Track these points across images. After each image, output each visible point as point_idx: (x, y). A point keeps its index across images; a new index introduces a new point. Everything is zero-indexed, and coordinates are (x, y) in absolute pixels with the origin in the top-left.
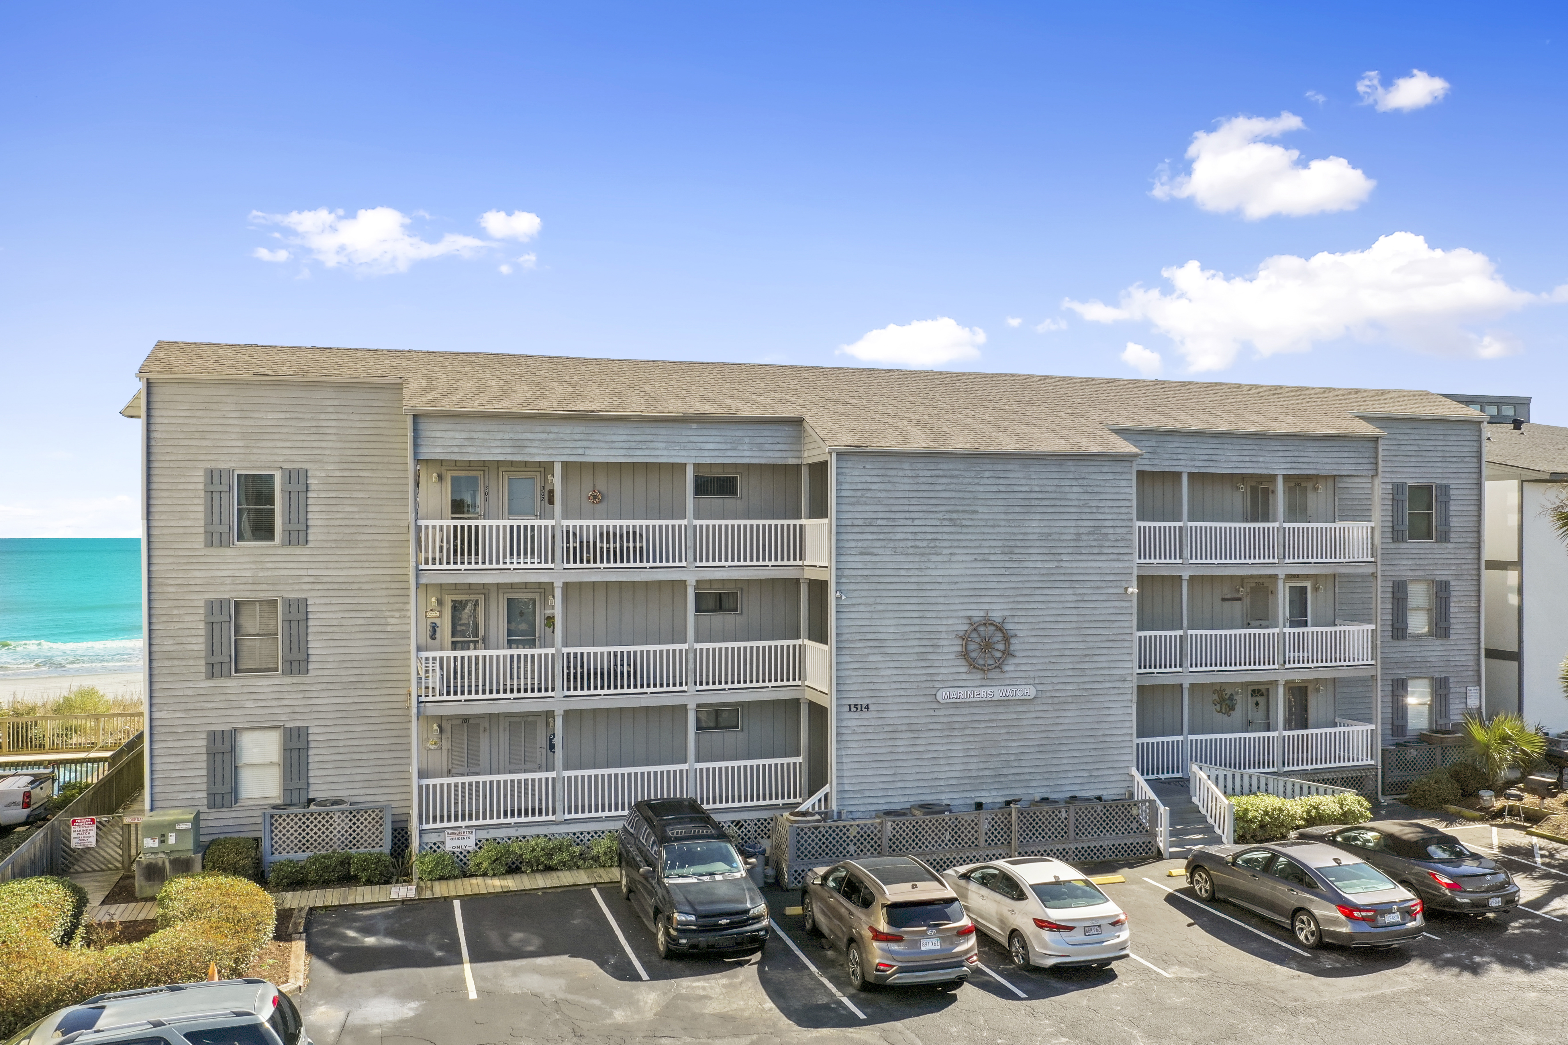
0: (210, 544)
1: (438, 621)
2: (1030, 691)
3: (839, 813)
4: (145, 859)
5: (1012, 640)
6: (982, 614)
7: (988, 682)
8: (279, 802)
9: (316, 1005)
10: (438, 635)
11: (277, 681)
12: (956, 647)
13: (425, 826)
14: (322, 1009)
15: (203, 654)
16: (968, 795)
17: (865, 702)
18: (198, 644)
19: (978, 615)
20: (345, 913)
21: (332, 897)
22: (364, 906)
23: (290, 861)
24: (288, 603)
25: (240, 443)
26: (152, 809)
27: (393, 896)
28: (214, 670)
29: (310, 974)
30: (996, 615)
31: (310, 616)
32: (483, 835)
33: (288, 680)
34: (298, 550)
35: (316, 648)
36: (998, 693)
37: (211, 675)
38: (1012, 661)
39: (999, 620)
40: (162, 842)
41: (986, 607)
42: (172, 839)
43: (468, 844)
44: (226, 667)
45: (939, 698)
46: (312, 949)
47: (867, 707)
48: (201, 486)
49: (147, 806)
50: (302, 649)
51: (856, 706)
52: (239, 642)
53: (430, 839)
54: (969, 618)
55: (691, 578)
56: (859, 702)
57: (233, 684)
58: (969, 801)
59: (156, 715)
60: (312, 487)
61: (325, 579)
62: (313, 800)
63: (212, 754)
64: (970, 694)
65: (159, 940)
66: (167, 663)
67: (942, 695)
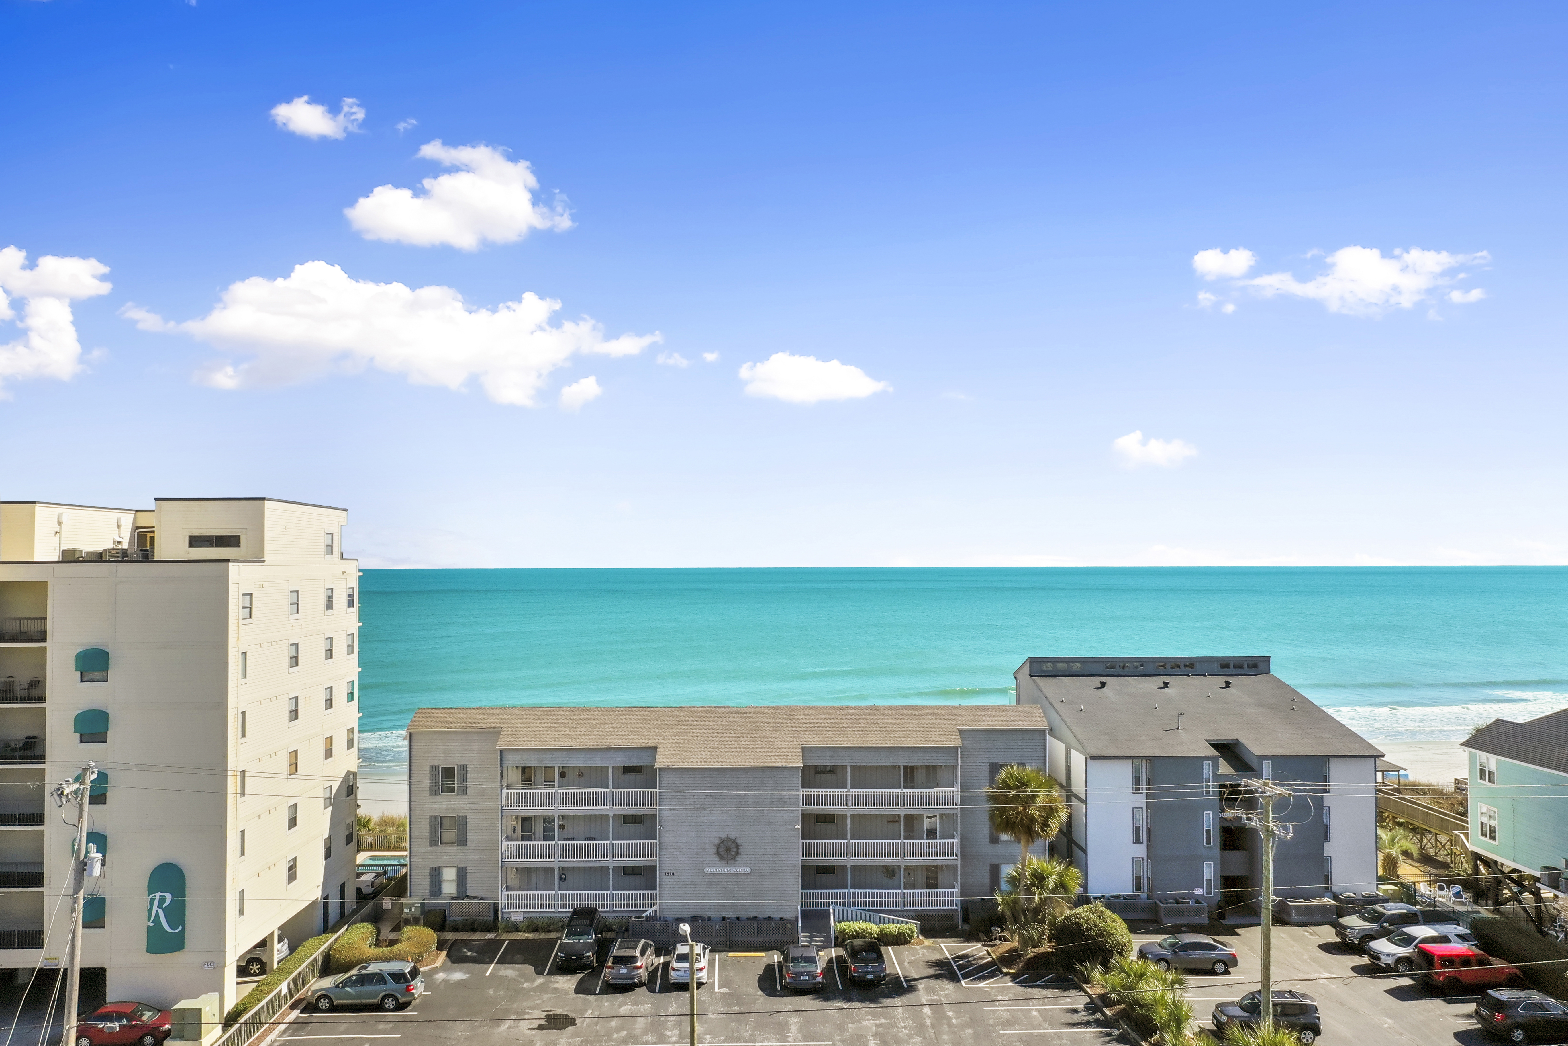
0: (431, 794)
1: (516, 826)
2: (748, 870)
3: (660, 918)
4: (404, 916)
5: (740, 847)
6: (726, 836)
7: (728, 865)
8: (456, 896)
9: (440, 973)
10: (516, 831)
11: (455, 848)
12: (714, 850)
13: (504, 910)
14: (441, 974)
15: (429, 837)
16: (719, 913)
17: (672, 872)
18: (427, 833)
19: (724, 836)
20: (466, 943)
21: (464, 936)
22: (474, 940)
23: (454, 920)
24: (459, 817)
25: (442, 755)
26: (410, 896)
27: (486, 938)
28: (433, 843)
29: (443, 963)
30: (732, 837)
31: (468, 823)
32: (526, 915)
33: (459, 848)
34: (463, 797)
35: (470, 835)
36: (733, 870)
37: (431, 845)
38: (740, 856)
39: (734, 839)
40: (410, 910)
41: (727, 833)
42: (413, 910)
43: (521, 918)
44: (437, 842)
45: (705, 871)
46: (448, 955)
47: (673, 874)
48: (428, 772)
49: (409, 895)
50: (465, 836)
51: (668, 873)
52: (443, 834)
53: (506, 915)
54: (720, 837)
55: (611, 814)
56: (669, 871)
57: (440, 848)
58: (720, 916)
59: (412, 860)
60: (469, 772)
61: (473, 808)
62: (468, 896)
63: (431, 876)
64: (720, 870)
65: (395, 948)
66: (416, 840)
67: (707, 870)
